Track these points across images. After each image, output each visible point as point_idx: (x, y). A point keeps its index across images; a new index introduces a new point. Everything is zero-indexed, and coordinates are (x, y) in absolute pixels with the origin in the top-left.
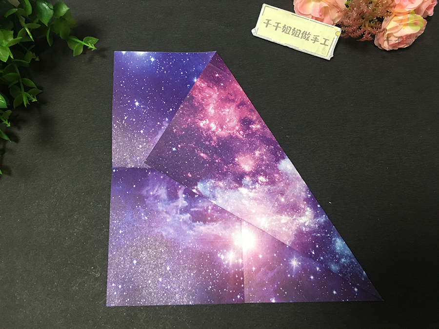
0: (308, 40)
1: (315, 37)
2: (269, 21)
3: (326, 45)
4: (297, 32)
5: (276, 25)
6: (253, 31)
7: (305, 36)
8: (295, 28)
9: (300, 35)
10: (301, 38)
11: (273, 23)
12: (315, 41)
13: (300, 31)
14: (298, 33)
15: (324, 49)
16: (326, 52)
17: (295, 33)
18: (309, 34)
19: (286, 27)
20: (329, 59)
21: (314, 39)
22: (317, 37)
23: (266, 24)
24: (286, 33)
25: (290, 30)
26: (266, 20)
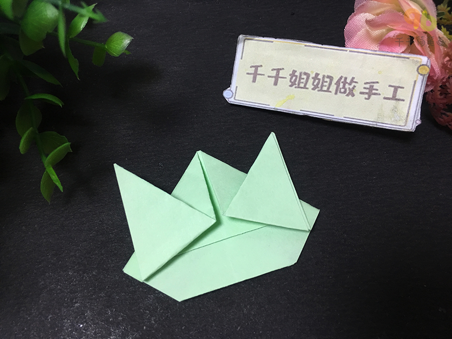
0: (353, 95)
1: (368, 86)
2: (256, 67)
3: (399, 100)
4: (324, 81)
5: (274, 73)
6: (226, 94)
7: (345, 86)
8: (317, 75)
9: (333, 88)
10: (336, 93)
11: (265, 70)
12: (370, 94)
13: (331, 78)
14: (327, 84)
15: (395, 110)
16: (403, 116)
17: (320, 83)
18: (352, 81)
19: (297, 74)
20: (413, 131)
21: (367, 91)
22: (373, 86)
23: (252, 76)
24: (299, 87)
25: (308, 79)
26: (251, 67)
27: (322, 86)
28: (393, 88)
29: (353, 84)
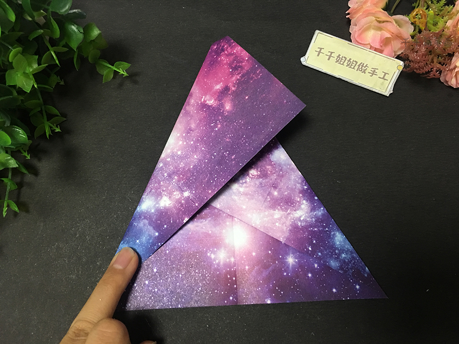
0: (365, 73)
1: (373, 70)
2: (321, 49)
3: (385, 79)
5: (329, 54)
6: (302, 59)
7: (362, 68)
8: (350, 59)
9: (356, 67)
10: (357, 70)
11: (325, 51)
12: (373, 74)
13: (357, 62)
14: (354, 65)
15: (382, 84)
16: (385, 88)
17: (351, 64)
18: (366, 66)
19: (341, 57)
20: (388, 96)
21: (372, 72)
22: (375, 71)
23: (318, 53)
24: (340, 63)
25: (345, 60)
26: (319, 48)
27: (351, 65)
28: (384, 74)
29: (366, 67)
